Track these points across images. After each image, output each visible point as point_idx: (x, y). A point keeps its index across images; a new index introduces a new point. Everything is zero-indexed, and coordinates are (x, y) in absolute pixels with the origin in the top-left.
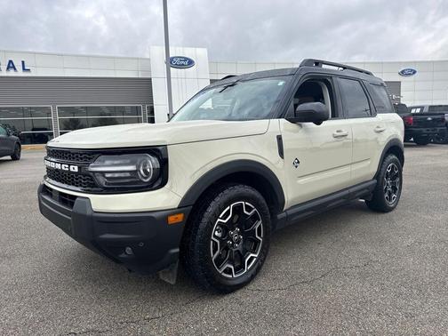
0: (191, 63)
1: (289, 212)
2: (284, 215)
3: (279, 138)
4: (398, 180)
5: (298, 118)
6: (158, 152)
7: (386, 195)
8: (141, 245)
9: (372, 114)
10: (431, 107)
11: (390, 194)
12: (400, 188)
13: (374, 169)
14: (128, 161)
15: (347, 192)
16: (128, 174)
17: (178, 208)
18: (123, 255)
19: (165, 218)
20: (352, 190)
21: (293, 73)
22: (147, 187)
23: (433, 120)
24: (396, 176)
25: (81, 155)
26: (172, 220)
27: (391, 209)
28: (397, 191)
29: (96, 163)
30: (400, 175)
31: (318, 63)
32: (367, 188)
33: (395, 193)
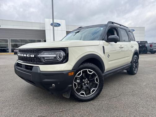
0: (59, 25)
1: (106, 73)
2: (104, 74)
3: (103, 47)
4: (137, 64)
5: (109, 40)
6: (65, 50)
7: (134, 69)
8: (59, 83)
9: (129, 41)
10: (141, 41)
11: (135, 69)
12: (138, 67)
13: (131, 60)
14: (53, 53)
15: (123, 67)
16: (53, 58)
17: (72, 70)
18: (51, 88)
19: (67, 74)
20: (124, 67)
21: (106, 25)
22: (61, 62)
23: (142, 46)
24: (137, 62)
25: (35, 51)
26: (70, 74)
27: (135, 74)
28: (137, 68)
29: (42, 54)
30: (138, 62)
31: (112, 23)
32: (128, 66)
33: (136, 68)
